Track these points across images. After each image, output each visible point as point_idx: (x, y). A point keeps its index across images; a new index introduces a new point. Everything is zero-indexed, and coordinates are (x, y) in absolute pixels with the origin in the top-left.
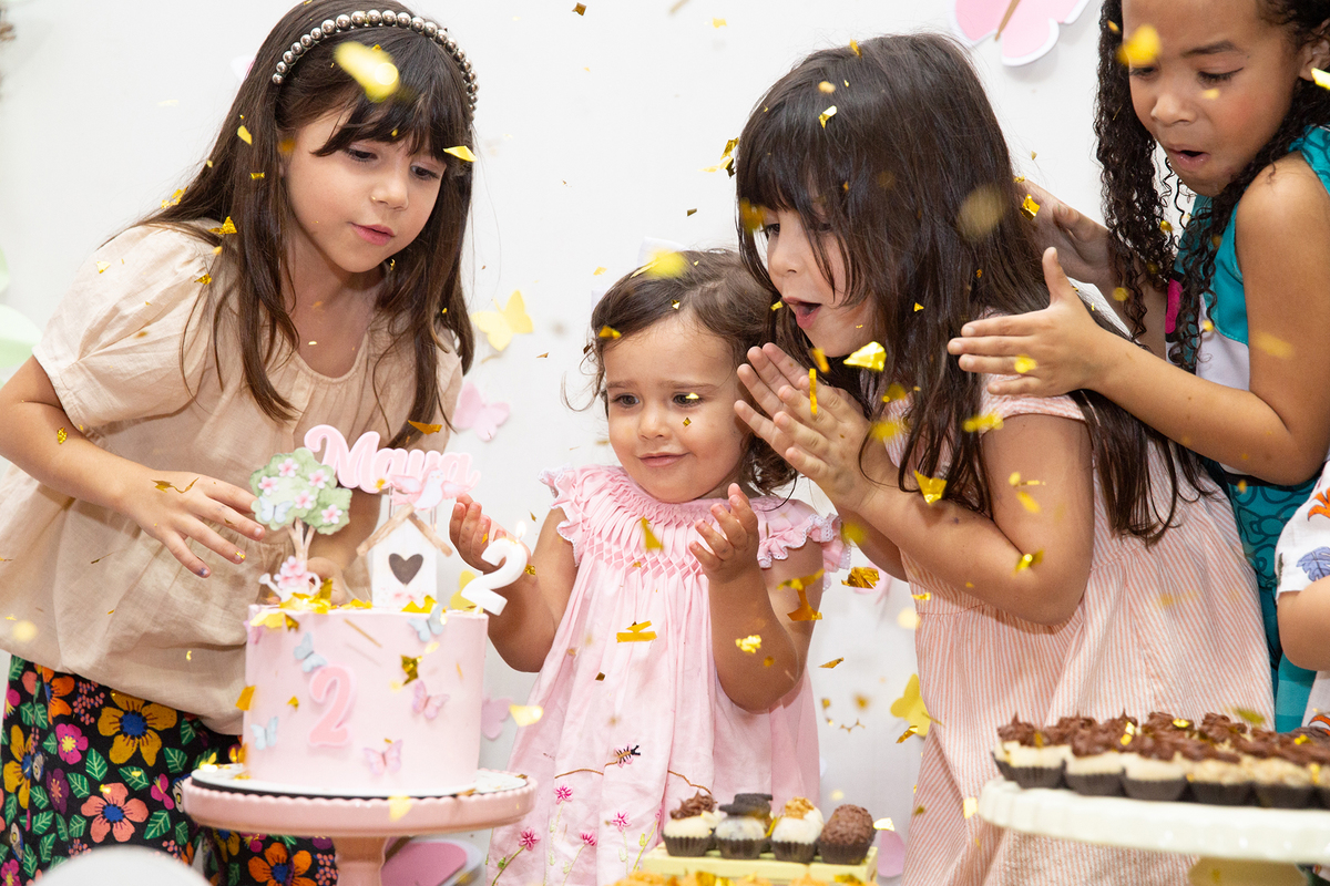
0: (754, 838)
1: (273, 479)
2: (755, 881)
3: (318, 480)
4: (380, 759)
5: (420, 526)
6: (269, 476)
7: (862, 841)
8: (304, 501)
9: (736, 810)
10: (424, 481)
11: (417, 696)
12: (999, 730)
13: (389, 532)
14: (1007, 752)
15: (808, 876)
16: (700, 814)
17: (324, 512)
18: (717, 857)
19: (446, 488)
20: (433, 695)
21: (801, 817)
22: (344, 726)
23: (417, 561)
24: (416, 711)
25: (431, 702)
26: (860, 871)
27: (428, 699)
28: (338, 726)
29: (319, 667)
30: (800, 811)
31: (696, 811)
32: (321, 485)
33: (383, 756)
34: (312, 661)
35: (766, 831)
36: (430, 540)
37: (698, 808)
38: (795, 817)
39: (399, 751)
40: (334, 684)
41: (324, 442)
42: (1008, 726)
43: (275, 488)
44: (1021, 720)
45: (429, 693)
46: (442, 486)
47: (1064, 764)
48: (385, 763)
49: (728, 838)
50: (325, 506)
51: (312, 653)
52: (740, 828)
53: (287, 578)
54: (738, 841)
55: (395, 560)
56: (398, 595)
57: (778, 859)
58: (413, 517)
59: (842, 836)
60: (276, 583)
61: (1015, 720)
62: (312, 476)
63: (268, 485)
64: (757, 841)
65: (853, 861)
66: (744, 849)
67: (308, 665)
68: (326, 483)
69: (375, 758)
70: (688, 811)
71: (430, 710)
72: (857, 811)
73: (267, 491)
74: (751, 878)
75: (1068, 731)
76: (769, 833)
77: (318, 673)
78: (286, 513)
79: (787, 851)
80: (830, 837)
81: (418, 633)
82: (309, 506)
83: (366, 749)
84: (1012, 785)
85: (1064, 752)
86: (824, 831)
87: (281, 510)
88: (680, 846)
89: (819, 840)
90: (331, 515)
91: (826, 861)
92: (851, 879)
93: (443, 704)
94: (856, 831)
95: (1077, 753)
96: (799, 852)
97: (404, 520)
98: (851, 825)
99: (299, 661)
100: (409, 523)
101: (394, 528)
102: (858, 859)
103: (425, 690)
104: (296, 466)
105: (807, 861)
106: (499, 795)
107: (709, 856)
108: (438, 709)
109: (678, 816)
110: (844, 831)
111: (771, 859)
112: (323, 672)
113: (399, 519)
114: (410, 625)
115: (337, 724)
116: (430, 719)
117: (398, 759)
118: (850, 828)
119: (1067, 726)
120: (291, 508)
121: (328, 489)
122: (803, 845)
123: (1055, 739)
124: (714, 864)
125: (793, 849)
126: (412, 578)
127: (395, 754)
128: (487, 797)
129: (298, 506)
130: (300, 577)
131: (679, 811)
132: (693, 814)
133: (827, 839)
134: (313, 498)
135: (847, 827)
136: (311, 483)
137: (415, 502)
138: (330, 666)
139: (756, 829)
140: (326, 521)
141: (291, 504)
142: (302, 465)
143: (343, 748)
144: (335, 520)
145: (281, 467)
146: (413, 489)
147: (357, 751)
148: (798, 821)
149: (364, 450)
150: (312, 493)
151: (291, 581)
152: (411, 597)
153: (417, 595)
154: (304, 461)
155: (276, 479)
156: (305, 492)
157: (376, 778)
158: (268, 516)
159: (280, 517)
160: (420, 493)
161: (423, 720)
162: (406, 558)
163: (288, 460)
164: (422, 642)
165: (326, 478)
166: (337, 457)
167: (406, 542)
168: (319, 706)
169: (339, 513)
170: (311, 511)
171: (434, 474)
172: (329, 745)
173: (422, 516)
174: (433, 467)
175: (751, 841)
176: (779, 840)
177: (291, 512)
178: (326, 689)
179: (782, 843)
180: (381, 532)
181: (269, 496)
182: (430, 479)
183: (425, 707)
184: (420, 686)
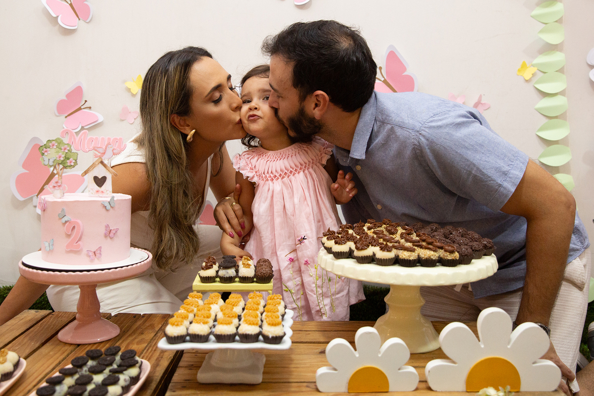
3: (65, 149)
4: (93, 254)
5: (104, 165)
6: (46, 148)
8: (60, 157)
9: (226, 266)
10: (106, 148)
11: (106, 230)
16: (212, 268)
17: (68, 161)
18: (219, 282)
19: (114, 151)
20: (112, 229)
22: (79, 242)
24: (106, 236)
25: (112, 231)
27: (111, 231)
28: (76, 243)
29: (68, 221)
32: (67, 151)
33: (94, 252)
34: (66, 219)
36: (109, 171)
38: (247, 267)
39: (100, 251)
40: (74, 227)
43: (49, 152)
45: (110, 228)
46: (113, 151)
48: (95, 255)
49: (223, 276)
50: (68, 159)
51: (65, 215)
52: (227, 272)
53: (54, 187)
55: (96, 178)
56: (98, 192)
57: (241, 282)
58: (102, 163)
60: (51, 188)
62: (63, 148)
63: (46, 151)
66: (229, 280)
67: (64, 220)
69: (91, 254)
70: (208, 267)
71: (112, 235)
73: (46, 154)
77: (68, 223)
78: (53, 162)
79: (244, 280)
80: (260, 275)
81: (106, 207)
82: (62, 159)
83: (88, 251)
87: (51, 161)
89: (255, 275)
90: (71, 162)
93: (116, 232)
94: (269, 272)
97: (99, 164)
99: (60, 219)
100: (100, 165)
101: (95, 167)
104: (56, 144)
107: (216, 282)
108: (114, 234)
109: (205, 269)
110: (265, 272)
112: (70, 223)
113: (97, 163)
114: (102, 204)
116: (111, 238)
117: (100, 254)
121: (69, 152)
122: (250, 277)
124: (218, 285)
126: (103, 185)
127: (99, 252)
129: (58, 159)
130: (60, 186)
132: (210, 268)
133: (258, 275)
134: (63, 156)
136: (62, 150)
137: (102, 156)
138: (72, 220)
139: (232, 272)
140: (69, 164)
141: (55, 159)
142: (59, 144)
143: (79, 251)
144: (72, 164)
145: (51, 144)
146: (101, 152)
147: (85, 251)
148: (248, 269)
149: (83, 137)
150: (63, 154)
151: (56, 188)
152: (102, 192)
153: (105, 191)
154: (59, 142)
155: (49, 149)
156: (60, 154)
157: (92, 261)
158: (46, 163)
159: (51, 163)
160: (104, 153)
161: (109, 239)
162: (100, 178)
163: (53, 142)
164: (107, 210)
165: (68, 148)
166: (73, 140)
167: (100, 172)
168: (69, 236)
169: (74, 161)
170: (63, 161)
171: (110, 146)
172: (73, 250)
173: (106, 162)
174: (109, 144)
175: (231, 277)
176: (241, 276)
177: (55, 161)
178: (71, 229)
179: (243, 277)
180: (90, 168)
181: (46, 156)
182: (108, 148)
183: (109, 234)
184: (107, 226)
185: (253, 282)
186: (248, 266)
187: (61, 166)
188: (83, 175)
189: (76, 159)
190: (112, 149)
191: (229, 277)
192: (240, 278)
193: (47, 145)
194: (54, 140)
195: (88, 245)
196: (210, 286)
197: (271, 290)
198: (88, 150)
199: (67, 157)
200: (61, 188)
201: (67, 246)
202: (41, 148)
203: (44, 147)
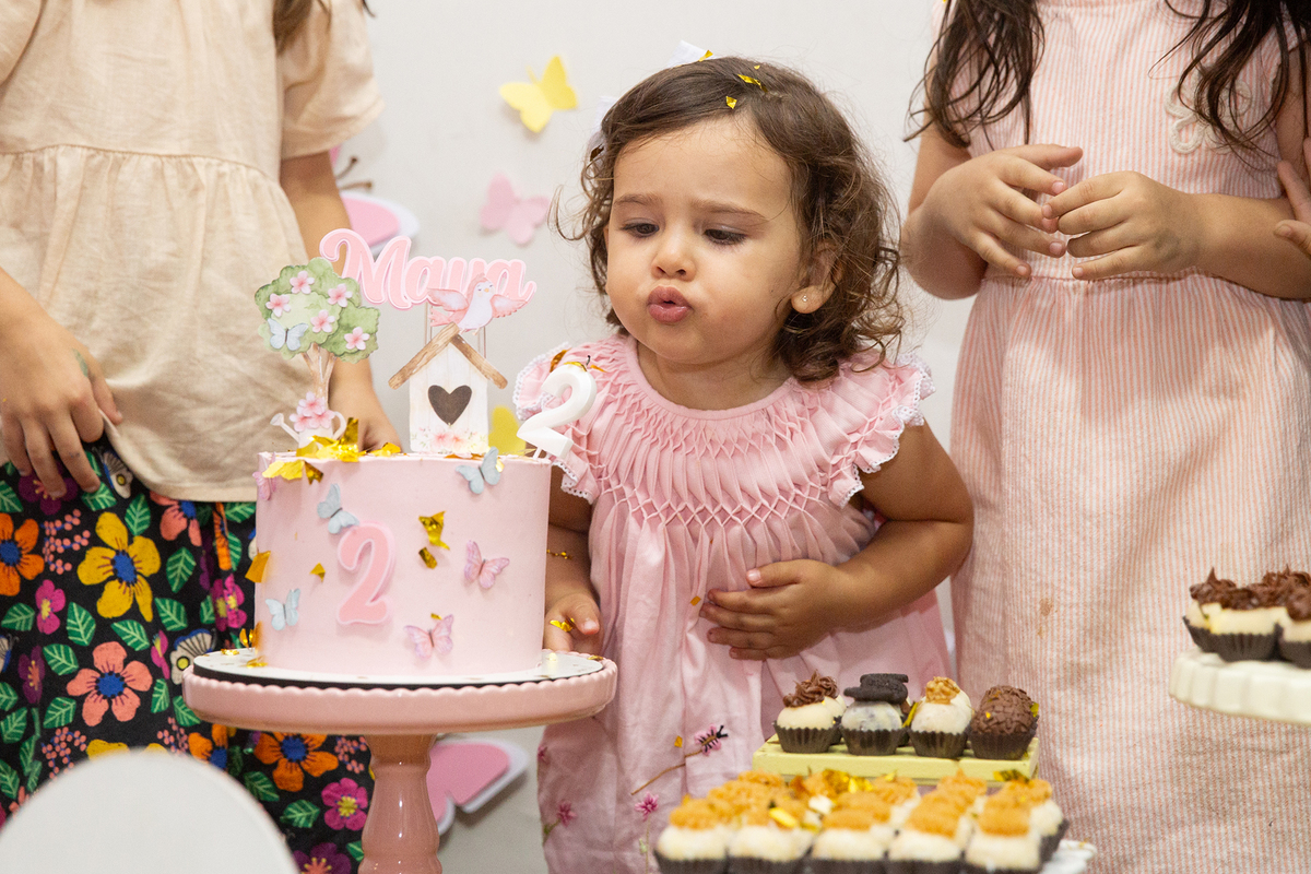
0: (890, 729)
1: (285, 297)
2: (895, 780)
3: (339, 296)
4: (427, 639)
5: (466, 351)
6: (278, 294)
7: (1023, 730)
8: (322, 323)
9: (867, 694)
10: (470, 296)
11: (469, 561)
12: (1192, 590)
13: (428, 360)
14: (1206, 617)
15: (960, 773)
16: (821, 701)
17: (347, 336)
18: (843, 752)
19: (497, 304)
20: (489, 558)
21: (948, 702)
22: (383, 598)
23: (464, 394)
24: (468, 579)
25: (486, 568)
26: (1023, 766)
28: (374, 600)
29: (349, 526)
30: (946, 697)
31: (817, 696)
32: (343, 303)
34: (341, 520)
35: (903, 720)
36: (479, 368)
37: (819, 693)
38: (938, 701)
39: (449, 629)
40: (368, 547)
41: (343, 249)
42: (1203, 585)
43: (287, 307)
44: (1219, 577)
45: (483, 558)
46: (492, 301)
47: (1278, 630)
48: (433, 644)
49: (857, 728)
50: (349, 329)
51: (341, 509)
52: (872, 716)
53: (303, 418)
54: (870, 732)
55: (436, 394)
56: (441, 437)
57: (919, 754)
58: (457, 340)
59: (998, 723)
60: (291, 425)
61: (1212, 576)
62: (331, 292)
63: (278, 304)
64: (893, 731)
65: (1013, 755)
66: (877, 742)
67: (334, 525)
68: (348, 300)
69: (420, 638)
70: (806, 696)
71: (486, 577)
72: (1013, 694)
73: (277, 312)
74: (890, 777)
75: (1280, 589)
76: (908, 722)
78: (300, 338)
79: (931, 743)
80: (984, 726)
81: (469, 482)
82: (328, 329)
83: (409, 627)
84: (1212, 658)
85: (1279, 615)
86: (975, 718)
87: (295, 334)
88: (799, 740)
89: (968, 728)
90: (357, 339)
91: (977, 756)
92: (1014, 776)
93: (501, 570)
94: (1015, 718)
95: (1295, 616)
96: (945, 744)
97: (446, 345)
98: (1010, 710)
99: (325, 520)
100: (452, 348)
101: (435, 356)
102: (1018, 753)
103: (479, 553)
104: (311, 280)
105: (956, 755)
106: (573, 681)
107: (833, 751)
108: (495, 576)
109: (795, 703)
110: (1001, 718)
111: (910, 754)
112: (354, 532)
113: (440, 343)
114: (459, 473)
115: (372, 597)
116: (485, 589)
117: (449, 639)
118: (1008, 713)
119: (1278, 584)
120: (307, 331)
121: (352, 308)
122: (951, 735)
123: (1265, 599)
124: (839, 760)
125: (938, 740)
126: (457, 417)
127: (444, 632)
128: (558, 683)
129: (315, 330)
130: (320, 416)
131: (794, 698)
132: (813, 701)
133: (980, 729)
134: (333, 318)
135: (1004, 712)
136: (329, 300)
137: (459, 321)
138: (363, 525)
139: (891, 717)
140: (349, 347)
141: (305, 328)
142: (319, 279)
143: (379, 627)
144: (361, 346)
145: (293, 281)
146: (455, 306)
147: (398, 629)
148: (943, 707)
149: (393, 259)
150: (332, 312)
151: (310, 422)
152: (457, 439)
153: (466, 436)
154: (319, 273)
155: (288, 296)
156: (323, 312)
158: (278, 342)
159: (293, 343)
160: (465, 310)
161: (477, 590)
162: (450, 390)
163: (302, 274)
164: (474, 495)
165: (349, 294)
166: (361, 268)
167: (450, 371)
168: (349, 576)
169: (366, 337)
170: (330, 336)
171: (483, 286)
172: (364, 625)
173: (467, 339)
174: (480, 279)
175: (886, 732)
176: (921, 731)
177: (307, 336)
178: (357, 554)
179: (925, 733)
180: (418, 359)
181: (278, 318)
182: (476, 293)
183: (480, 574)
184: (473, 549)
185: (961, 753)
187: (325, 354)
188: (396, 381)
189: (372, 329)
190: (489, 295)
191: (878, 732)
192: (917, 736)
193: (282, 282)
195: (409, 608)
198: (409, 302)
199: (344, 322)
201: (345, 611)
202: (263, 294)
203: (271, 288)
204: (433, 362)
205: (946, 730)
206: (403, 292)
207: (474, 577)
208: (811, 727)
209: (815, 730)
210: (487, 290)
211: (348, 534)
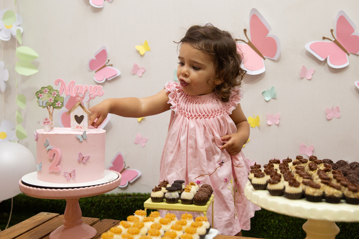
0: (175, 198)
3: (54, 94)
4: (69, 175)
5: (83, 107)
6: (41, 93)
8: (51, 100)
9: (171, 189)
11: (80, 157)
13: (74, 109)
16: (161, 190)
17: (57, 103)
19: (90, 96)
20: (85, 156)
22: (58, 166)
23: (82, 117)
25: (84, 158)
29: (50, 149)
32: (55, 96)
33: (70, 174)
34: (49, 147)
36: (85, 111)
38: (187, 191)
39: (74, 173)
40: (55, 154)
43: (43, 96)
45: (83, 156)
46: (89, 95)
48: (71, 176)
49: (168, 197)
50: (57, 102)
51: (49, 145)
52: (171, 195)
53: (45, 123)
54: (170, 199)
55: (76, 117)
56: (77, 127)
58: (80, 105)
59: (200, 198)
62: (52, 93)
63: (41, 96)
66: (172, 201)
70: (157, 189)
71: (84, 161)
73: (41, 98)
76: (180, 196)
80: (197, 198)
82: (52, 102)
83: (64, 172)
87: (44, 103)
89: (194, 198)
90: (59, 104)
91: (196, 204)
93: (88, 159)
94: (204, 196)
96: (188, 202)
97: (78, 106)
98: (203, 194)
99: (45, 147)
100: (79, 107)
101: (76, 108)
102: (204, 204)
103: (82, 155)
104: (48, 90)
107: (163, 202)
108: (86, 160)
109: (154, 191)
112: (52, 151)
113: (77, 105)
115: (56, 166)
116: (84, 163)
117: (74, 175)
120: (47, 102)
121: (57, 97)
122: (189, 200)
125: (186, 201)
126: (81, 122)
127: (73, 174)
129: (49, 102)
130: (48, 122)
132: (158, 190)
133: (195, 198)
134: (53, 99)
135: (201, 195)
136: (52, 95)
137: (82, 100)
138: (53, 149)
139: (176, 195)
140: (57, 106)
141: (47, 101)
142: (50, 90)
143: (58, 173)
144: (60, 106)
145: (44, 90)
146: (82, 97)
147: (62, 173)
148: (188, 193)
149: (71, 85)
150: (53, 98)
151: (46, 123)
152: (81, 127)
153: (83, 127)
154: (50, 88)
155: (43, 94)
156: (51, 98)
157: (68, 181)
158: (41, 104)
159: (44, 105)
160: (83, 98)
161: (82, 164)
162: (79, 116)
163: (46, 89)
165: (57, 94)
166: (64, 87)
167: (79, 112)
168: (51, 161)
169: (61, 103)
170: (53, 103)
171: (87, 92)
172: (55, 172)
174: (87, 90)
175: (174, 199)
176: (182, 198)
177: (47, 103)
178: (52, 156)
179: (183, 199)
180: (72, 109)
181: (41, 99)
182: (86, 94)
183: (83, 160)
184: (80, 154)
185: (192, 204)
186: (189, 190)
187: (52, 107)
188: (67, 114)
189: (62, 101)
190: (89, 94)
191: (172, 199)
192: (182, 200)
193: (42, 91)
194: (46, 87)
195: (65, 168)
196: (157, 205)
197: (206, 211)
199: (56, 100)
200: (49, 124)
201: (50, 169)
202: (37, 93)
203: (39, 92)
204: (75, 110)
205: (188, 199)
206: (73, 93)
207: (81, 161)
208: (157, 197)
209: (158, 197)
210: (88, 93)
211: (50, 151)
